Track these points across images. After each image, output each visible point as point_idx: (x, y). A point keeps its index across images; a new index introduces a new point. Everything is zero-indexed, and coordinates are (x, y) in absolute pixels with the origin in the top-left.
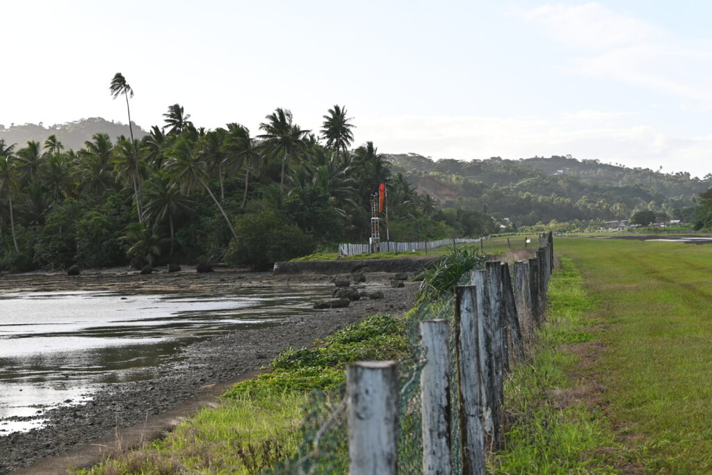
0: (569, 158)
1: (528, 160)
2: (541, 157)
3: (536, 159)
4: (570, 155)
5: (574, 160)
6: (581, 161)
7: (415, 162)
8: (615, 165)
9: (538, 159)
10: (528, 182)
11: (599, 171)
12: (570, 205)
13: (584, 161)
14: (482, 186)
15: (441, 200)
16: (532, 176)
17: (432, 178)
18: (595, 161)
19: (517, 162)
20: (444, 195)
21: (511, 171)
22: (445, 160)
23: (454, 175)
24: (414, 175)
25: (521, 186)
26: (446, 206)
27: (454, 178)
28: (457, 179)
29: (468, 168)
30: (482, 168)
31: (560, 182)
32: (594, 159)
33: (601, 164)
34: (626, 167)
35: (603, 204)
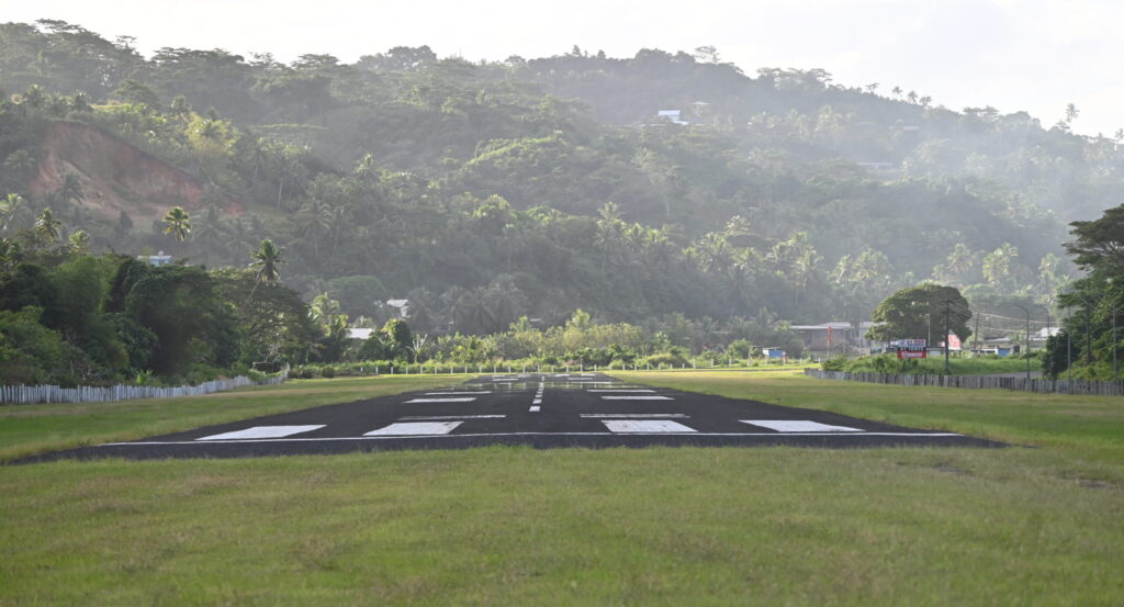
0: (709, 59)
1: (541, 64)
2: (593, 52)
3: (574, 62)
4: (712, 50)
5: (729, 69)
6: (754, 76)
7: (59, 56)
8: (892, 96)
9: (584, 59)
10: (515, 152)
11: (824, 117)
12: (661, 252)
13: (768, 77)
14: (313, 166)
15: (136, 219)
16: (534, 129)
17: (103, 127)
18: (811, 78)
19: (496, 70)
20: (152, 198)
21: (446, 108)
22: (188, 56)
23: (196, 118)
24: (31, 112)
25: (486, 169)
26: (157, 243)
27: (195, 126)
28: (209, 133)
29: (275, 91)
30: (335, 93)
31: (644, 160)
32: (807, 69)
33: (834, 89)
34: (934, 104)
35: (796, 253)
